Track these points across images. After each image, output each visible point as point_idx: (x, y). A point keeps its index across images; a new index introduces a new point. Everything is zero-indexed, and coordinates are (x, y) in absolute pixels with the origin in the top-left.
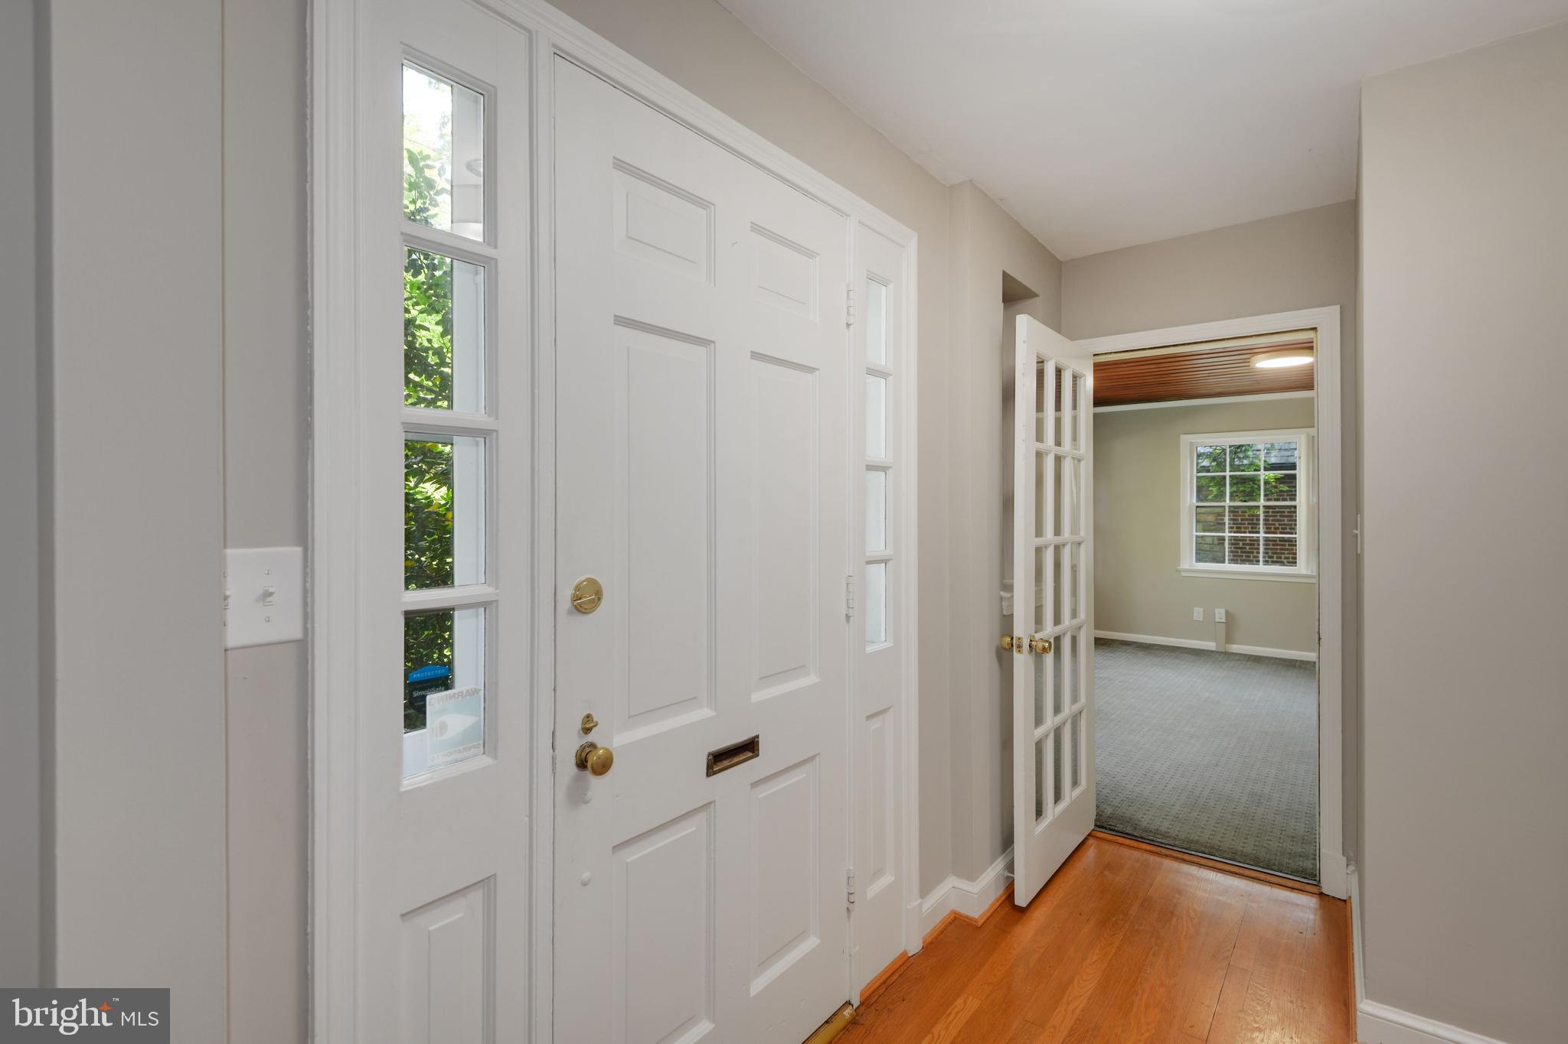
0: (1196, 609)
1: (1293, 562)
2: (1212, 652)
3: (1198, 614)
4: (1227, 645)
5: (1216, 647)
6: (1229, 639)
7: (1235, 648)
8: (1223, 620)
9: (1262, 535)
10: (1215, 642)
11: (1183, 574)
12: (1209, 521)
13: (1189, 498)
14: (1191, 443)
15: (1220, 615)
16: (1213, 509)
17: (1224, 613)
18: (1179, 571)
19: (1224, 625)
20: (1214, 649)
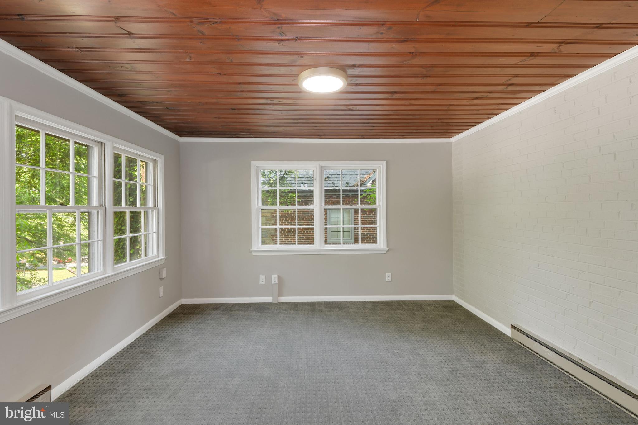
0: (261, 276)
1: (312, 242)
2: (271, 303)
3: (262, 279)
4: (279, 298)
5: (273, 300)
6: (280, 294)
7: (284, 299)
8: (277, 282)
9: (296, 226)
10: (272, 297)
11: (253, 254)
12: (269, 218)
13: (257, 204)
14: (257, 167)
15: (275, 279)
16: (270, 210)
17: (277, 277)
18: (251, 252)
19: (277, 285)
20: (271, 301)
